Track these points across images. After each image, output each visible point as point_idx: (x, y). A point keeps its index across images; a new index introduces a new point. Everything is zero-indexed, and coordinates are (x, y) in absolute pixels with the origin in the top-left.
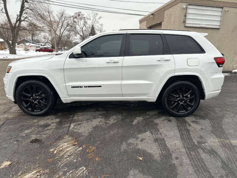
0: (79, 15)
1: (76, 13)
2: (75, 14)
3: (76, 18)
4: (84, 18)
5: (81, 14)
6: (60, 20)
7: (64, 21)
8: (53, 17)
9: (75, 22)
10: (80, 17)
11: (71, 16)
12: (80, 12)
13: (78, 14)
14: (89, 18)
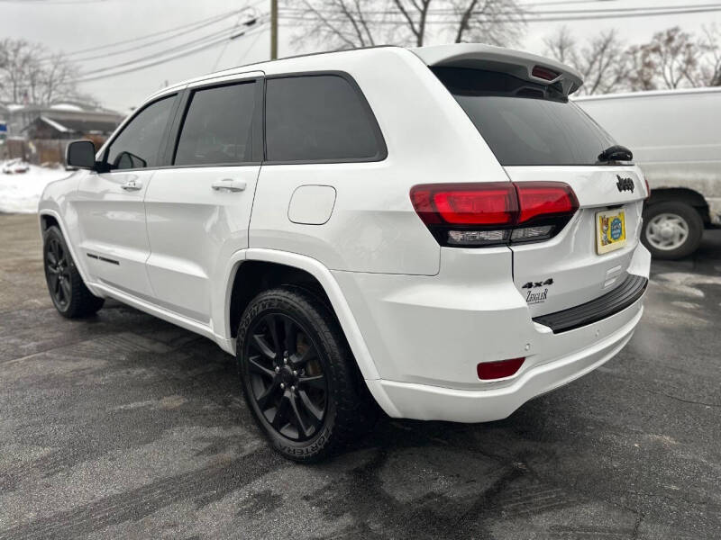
0: (670, 39)
1: (659, 36)
2: (655, 37)
3: (656, 50)
4: (688, 46)
5: (680, 33)
6: (592, 63)
7: (607, 65)
8: (574, 60)
9: (649, 65)
10: (674, 44)
11: (639, 47)
12: (676, 30)
13: (665, 37)
14: (708, 43)
